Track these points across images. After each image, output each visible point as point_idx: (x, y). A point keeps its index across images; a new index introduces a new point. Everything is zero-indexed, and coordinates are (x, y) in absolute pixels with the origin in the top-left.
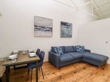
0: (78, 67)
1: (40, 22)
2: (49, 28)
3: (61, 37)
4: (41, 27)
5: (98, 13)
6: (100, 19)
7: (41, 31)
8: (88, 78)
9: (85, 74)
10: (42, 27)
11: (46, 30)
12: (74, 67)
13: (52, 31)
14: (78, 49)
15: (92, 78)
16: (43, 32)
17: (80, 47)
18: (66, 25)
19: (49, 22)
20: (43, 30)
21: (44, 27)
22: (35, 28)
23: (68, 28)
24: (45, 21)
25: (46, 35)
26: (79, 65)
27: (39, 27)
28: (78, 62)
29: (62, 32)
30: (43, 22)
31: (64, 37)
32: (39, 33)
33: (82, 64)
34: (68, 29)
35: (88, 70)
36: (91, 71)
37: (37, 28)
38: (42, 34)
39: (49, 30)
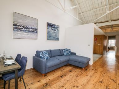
0: (65, 71)
1: (21, 21)
2: (32, 28)
3: (48, 39)
4: (22, 26)
5: (83, 18)
6: (84, 24)
7: (22, 31)
8: (74, 81)
9: (71, 77)
10: (24, 27)
11: (29, 31)
12: (61, 71)
13: (37, 32)
14: (65, 52)
15: (77, 80)
16: (26, 33)
17: (67, 50)
18: (53, 27)
19: (33, 21)
20: (26, 31)
21: (27, 28)
22: (14, 28)
23: (55, 30)
24: (28, 20)
25: (29, 37)
26: (65, 69)
27: (19, 27)
28: (64, 66)
29: (49, 34)
30: (26, 21)
31: (50, 40)
32: (20, 34)
33: (69, 67)
34: (55, 32)
35: (74, 72)
36: (76, 73)
37: (16, 28)
38: (23, 35)
39: (33, 32)
